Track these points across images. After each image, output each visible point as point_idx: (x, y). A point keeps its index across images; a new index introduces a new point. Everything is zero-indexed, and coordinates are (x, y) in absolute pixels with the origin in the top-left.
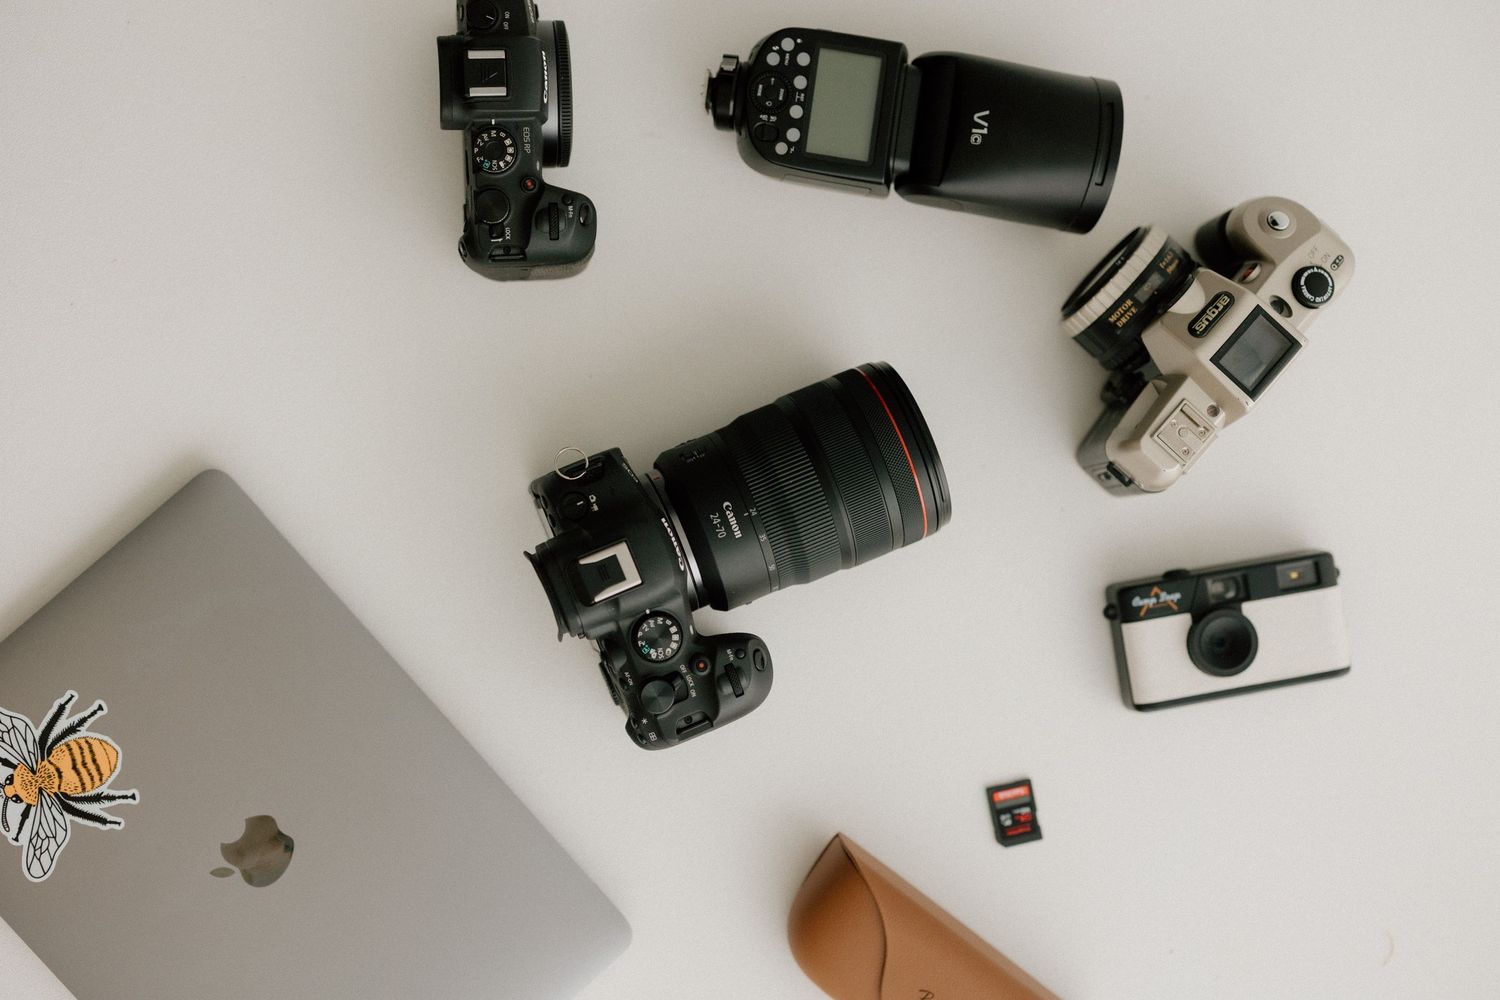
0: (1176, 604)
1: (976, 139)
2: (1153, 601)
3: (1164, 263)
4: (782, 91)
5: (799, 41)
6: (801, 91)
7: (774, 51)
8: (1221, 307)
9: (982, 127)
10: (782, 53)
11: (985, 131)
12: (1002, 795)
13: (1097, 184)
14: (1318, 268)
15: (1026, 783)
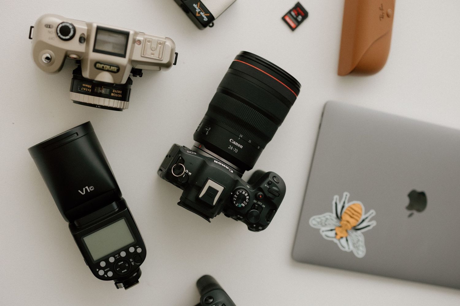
0: (197, 4)
1: (92, 188)
2: (201, 13)
3: (89, 90)
4: (119, 264)
5: (97, 270)
6: (115, 258)
7: (107, 275)
8: (102, 65)
9: (86, 189)
10: (106, 273)
11: (87, 187)
12: (293, 25)
13: (78, 135)
14: (57, 34)
15: (284, 19)
